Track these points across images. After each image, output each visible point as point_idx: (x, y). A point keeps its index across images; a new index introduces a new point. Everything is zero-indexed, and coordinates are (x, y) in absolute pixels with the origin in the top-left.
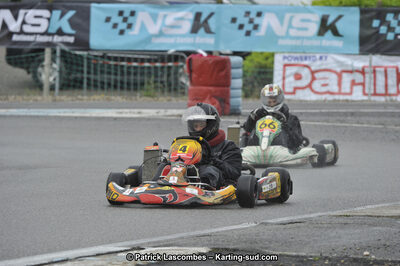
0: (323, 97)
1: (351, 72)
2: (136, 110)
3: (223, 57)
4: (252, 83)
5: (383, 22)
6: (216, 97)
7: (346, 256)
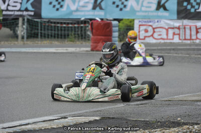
2: (65, 49)
3: (108, 21)
4: (123, 34)
5: (189, 3)
7: (169, 121)
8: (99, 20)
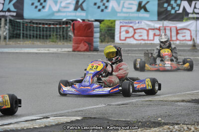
2: (47, 49)
3: (90, 22)
4: (104, 35)
6: (86, 42)
7: (150, 121)
8: (81, 21)
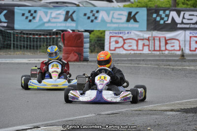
0: (129, 52)
1: (143, 40)
2: (37, 59)
4: (94, 45)
5: (158, 15)
6: (76, 52)
7: (139, 130)
8: (71, 32)
